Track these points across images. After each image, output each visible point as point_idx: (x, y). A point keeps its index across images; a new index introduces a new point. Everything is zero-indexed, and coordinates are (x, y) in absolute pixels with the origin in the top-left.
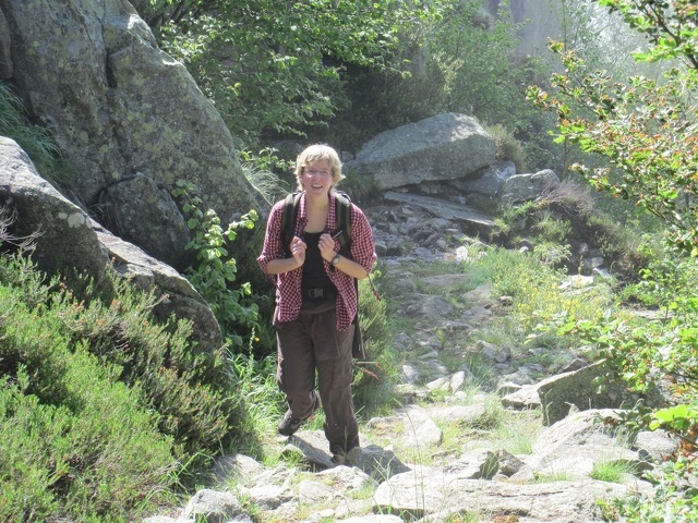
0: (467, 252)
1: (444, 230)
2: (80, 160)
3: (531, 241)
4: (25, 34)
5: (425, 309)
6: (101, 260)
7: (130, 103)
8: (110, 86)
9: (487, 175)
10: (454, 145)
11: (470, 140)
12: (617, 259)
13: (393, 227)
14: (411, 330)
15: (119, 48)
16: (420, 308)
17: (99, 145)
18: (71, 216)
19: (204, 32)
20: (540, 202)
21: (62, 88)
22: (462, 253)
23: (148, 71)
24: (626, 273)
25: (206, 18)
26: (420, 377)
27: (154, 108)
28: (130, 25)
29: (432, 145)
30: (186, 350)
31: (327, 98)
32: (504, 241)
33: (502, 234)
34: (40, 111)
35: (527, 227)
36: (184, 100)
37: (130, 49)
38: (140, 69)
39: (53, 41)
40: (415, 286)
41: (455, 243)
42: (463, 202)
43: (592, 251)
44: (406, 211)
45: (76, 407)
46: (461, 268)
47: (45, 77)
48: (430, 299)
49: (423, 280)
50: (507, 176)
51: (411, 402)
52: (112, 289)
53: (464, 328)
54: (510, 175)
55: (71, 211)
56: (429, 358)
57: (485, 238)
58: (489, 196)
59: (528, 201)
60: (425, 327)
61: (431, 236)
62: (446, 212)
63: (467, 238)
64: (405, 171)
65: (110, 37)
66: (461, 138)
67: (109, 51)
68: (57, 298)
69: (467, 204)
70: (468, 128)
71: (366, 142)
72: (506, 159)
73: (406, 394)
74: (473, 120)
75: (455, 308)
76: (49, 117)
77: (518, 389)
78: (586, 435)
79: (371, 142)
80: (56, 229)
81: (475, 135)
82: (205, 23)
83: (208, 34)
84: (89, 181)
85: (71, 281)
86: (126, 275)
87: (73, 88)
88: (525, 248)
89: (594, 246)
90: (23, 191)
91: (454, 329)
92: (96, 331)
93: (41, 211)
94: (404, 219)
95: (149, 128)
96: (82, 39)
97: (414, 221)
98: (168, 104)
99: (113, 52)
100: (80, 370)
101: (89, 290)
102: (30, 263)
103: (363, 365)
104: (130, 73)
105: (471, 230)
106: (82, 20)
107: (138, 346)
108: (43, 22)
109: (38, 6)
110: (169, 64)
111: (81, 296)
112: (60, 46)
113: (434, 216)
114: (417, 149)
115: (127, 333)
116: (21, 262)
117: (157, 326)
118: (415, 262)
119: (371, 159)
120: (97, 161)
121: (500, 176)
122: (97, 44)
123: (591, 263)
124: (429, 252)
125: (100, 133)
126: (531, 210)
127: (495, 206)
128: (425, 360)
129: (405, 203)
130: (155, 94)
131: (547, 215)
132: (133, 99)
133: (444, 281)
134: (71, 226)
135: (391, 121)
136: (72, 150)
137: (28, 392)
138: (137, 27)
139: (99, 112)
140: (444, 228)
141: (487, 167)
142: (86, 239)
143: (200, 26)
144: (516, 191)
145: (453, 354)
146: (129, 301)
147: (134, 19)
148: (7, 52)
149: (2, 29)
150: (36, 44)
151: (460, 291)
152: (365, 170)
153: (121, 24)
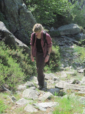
0: (74, 47)
2: (13, 26)
4: (6, 5)
6: (15, 43)
7: (22, 18)
8: (19, 15)
9: (78, 34)
10: (73, 29)
11: (76, 28)
13: (62, 41)
15: (21, 9)
16: (65, 55)
17: (16, 24)
19: (35, 7)
21: (11, 14)
23: (25, 13)
25: (35, 5)
26: (65, 66)
27: (25, 19)
28: (23, 5)
29: (70, 29)
30: (27, 59)
31: (53, 20)
32: (80, 45)
33: (80, 44)
34: (7, 18)
35: (84, 43)
36: (30, 18)
37: (23, 9)
38: (24, 12)
39: (10, 7)
41: (72, 45)
44: (65, 39)
45: (9, 66)
46: (73, 49)
47: (9, 12)
48: (67, 54)
49: (66, 50)
50: (82, 35)
51: (63, 70)
52: (16, 48)
53: (72, 59)
55: (11, 35)
57: (77, 45)
60: (66, 58)
61: (68, 43)
62: (71, 40)
63: (74, 44)
64: (65, 32)
65: (20, 7)
67: (19, 9)
68: (7, 48)
69: (75, 39)
70: (76, 26)
71: (59, 27)
72: (82, 32)
75: (71, 56)
76: (9, 19)
77: (80, 70)
80: (8, 37)
84: (14, 30)
85: (10, 46)
86: (19, 46)
87: (13, 15)
88: (83, 47)
90: (4, 31)
92: (13, 54)
93: (6, 34)
94: (64, 40)
95: (24, 22)
96: (15, 7)
97: (66, 41)
98: (28, 18)
100: (10, 60)
101: (13, 48)
102: (4, 42)
103: (55, 64)
104: (22, 13)
105: (75, 43)
106: (15, 4)
107: (20, 57)
108: (9, 4)
109: (9, 1)
111: (11, 49)
113: (69, 40)
114: (67, 29)
115: (18, 55)
116: (2, 42)
117: (23, 54)
118: (65, 47)
119: (60, 30)
120: (16, 27)
121: (80, 34)
122: (17, 8)
124: (68, 46)
125: (17, 22)
127: (79, 39)
128: (65, 64)
130: (26, 17)
132: (22, 17)
133: (70, 51)
134: (11, 37)
135: (64, 24)
137: (2, 63)
139: (17, 19)
140: (70, 42)
141: (78, 33)
142: (13, 39)
143: (34, 6)
144: (83, 37)
145: (70, 63)
146: (19, 50)
147: (24, 4)
148: (3, 8)
149: (3, 4)
150: (8, 7)
151: (72, 53)
152: (59, 32)
153: (22, 5)
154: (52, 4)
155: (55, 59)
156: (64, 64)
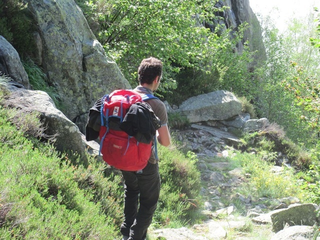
0: (228, 153)
1: (218, 143)
2: (69, 103)
3: (256, 150)
4: (48, 46)
5: (211, 177)
6: (82, 148)
7: (92, 79)
8: (84, 71)
9: (237, 119)
10: (223, 105)
11: (230, 103)
12: (295, 160)
13: (195, 140)
14: (206, 186)
15: (89, 54)
16: (209, 177)
17: (77, 97)
18: (71, 127)
19: (122, 49)
20: (261, 132)
21: (63, 70)
22: (225, 153)
23: (101, 65)
24: (298, 167)
25: (122, 42)
26: (213, 207)
27: (102, 82)
28: (94, 45)
29: (214, 104)
30: (118, 189)
31: (175, 81)
32: (244, 149)
33: (243, 146)
34: (53, 80)
35: (254, 143)
36: (116, 78)
37: (94, 55)
38: (97, 64)
39: (61, 50)
40: (207, 167)
41: (222, 149)
42: (226, 130)
43: (283, 156)
44: (201, 133)
46: (227, 160)
47: (56, 65)
48: (214, 173)
49: (210, 164)
50: (246, 120)
51: (211, 218)
52: (87, 160)
53: (230, 187)
54: (247, 119)
55: (71, 125)
56: (216, 199)
57: (236, 147)
58: (238, 128)
59: (255, 131)
60: (212, 185)
61: (212, 145)
62: (218, 134)
63: (227, 147)
64: (201, 115)
65: (85, 49)
66: (227, 102)
67: (84, 55)
68: (64, 163)
69: (228, 131)
70: (229, 97)
71: (184, 101)
72: (246, 112)
73: (208, 215)
74: (232, 94)
75: (225, 178)
76: (57, 83)
77: (259, 215)
78: (295, 237)
79: (186, 101)
80: (64, 133)
81: (233, 101)
82: (123, 45)
83: (124, 50)
84: (72, 112)
85: (70, 156)
86: (93, 155)
87: (68, 71)
88: (253, 153)
89: (284, 154)
90: (51, 115)
91: (225, 187)
92: (81, 179)
93: (58, 124)
94: (200, 136)
95: (100, 90)
96: (73, 49)
97: (204, 138)
98: (109, 80)
99: (86, 56)
101: (78, 160)
102: (53, 147)
103: (190, 201)
104: (93, 65)
105: (230, 143)
106: (74, 41)
107: (98, 186)
108: (57, 41)
109: (55, 34)
110: (110, 62)
111: (74, 163)
112: (64, 52)
113: (213, 136)
114: (207, 106)
115: (94, 181)
116: (49, 146)
117: (106, 178)
118: (205, 156)
119: (186, 109)
120: (76, 104)
121: (243, 119)
122: (80, 52)
123: (283, 161)
124: (211, 152)
125: (78, 91)
126: (257, 136)
127: (241, 133)
128: (213, 200)
129: (201, 130)
130: (103, 75)
131: (264, 138)
132: (93, 77)
133: (217, 165)
134: (70, 132)
135: (195, 92)
136: (65, 98)
137: (61, 204)
138: (97, 46)
139: (78, 82)
140: (218, 141)
141: (237, 115)
142: (77, 138)
143: (120, 46)
144: (250, 127)
145: (226, 198)
146: (94, 166)
147: (96, 42)
148: (40, 53)
149: (39, 43)
150: (53, 51)
151: (227, 170)
152: (183, 114)
153: (90, 44)
154: (165, 38)
155: (189, 187)
156: (210, 202)
